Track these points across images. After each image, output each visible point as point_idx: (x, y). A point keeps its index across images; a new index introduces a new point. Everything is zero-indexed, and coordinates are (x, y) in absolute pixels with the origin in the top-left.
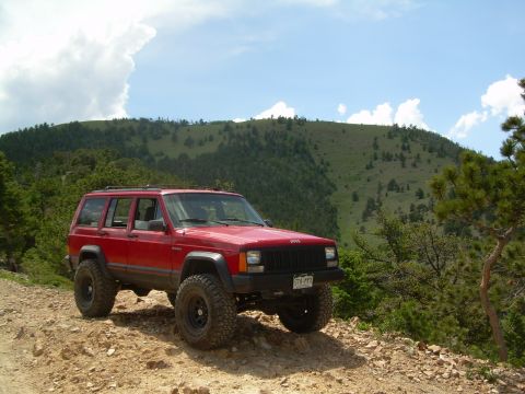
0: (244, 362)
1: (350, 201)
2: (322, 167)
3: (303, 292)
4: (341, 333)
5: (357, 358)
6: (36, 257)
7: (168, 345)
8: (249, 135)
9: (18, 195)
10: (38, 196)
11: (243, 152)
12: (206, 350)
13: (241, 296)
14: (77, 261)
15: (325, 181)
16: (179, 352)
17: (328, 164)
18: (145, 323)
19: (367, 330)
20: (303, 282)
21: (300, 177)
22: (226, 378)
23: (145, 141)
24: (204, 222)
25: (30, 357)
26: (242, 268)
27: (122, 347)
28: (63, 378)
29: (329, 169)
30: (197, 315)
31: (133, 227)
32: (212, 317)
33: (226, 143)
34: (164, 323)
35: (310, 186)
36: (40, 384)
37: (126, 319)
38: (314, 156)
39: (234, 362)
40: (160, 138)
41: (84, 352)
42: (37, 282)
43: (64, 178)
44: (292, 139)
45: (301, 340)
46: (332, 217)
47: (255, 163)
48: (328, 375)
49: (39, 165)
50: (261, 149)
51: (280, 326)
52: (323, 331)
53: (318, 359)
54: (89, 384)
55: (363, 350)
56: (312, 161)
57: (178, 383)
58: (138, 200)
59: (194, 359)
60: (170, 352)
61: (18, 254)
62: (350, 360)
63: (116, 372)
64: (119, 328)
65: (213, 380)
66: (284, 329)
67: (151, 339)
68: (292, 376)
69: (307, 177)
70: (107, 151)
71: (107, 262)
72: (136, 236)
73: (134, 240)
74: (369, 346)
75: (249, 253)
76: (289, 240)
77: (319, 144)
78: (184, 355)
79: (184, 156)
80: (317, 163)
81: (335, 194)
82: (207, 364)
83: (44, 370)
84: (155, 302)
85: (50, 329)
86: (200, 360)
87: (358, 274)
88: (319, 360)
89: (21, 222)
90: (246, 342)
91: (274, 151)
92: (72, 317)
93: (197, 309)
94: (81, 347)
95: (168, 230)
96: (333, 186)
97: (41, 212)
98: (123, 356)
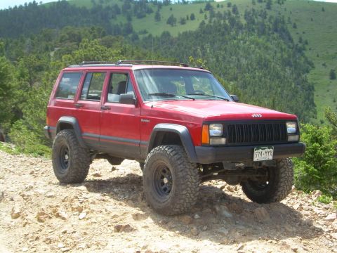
0: (205, 228)
1: (327, 79)
2: (300, 45)
3: (264, 164)
4: (301, 205)
5: (314, 229)
6: (24, 128)
7: (135, 211)
8: (229, 14)
9: (6, 70)
10: (26, 71)
11: (223, 30)
12: (169, 216)
13: (205, 166)
14: (55, 132)
15: (303, 59)
16: (145, 217)
17: (307, 43)
18: (115, 190)
19: (326, 203)
20: (263, 155)
21: (279, 55)
22: (187, 243)
23: (130, 19)
24: (172, 96)
25: (8, 219)
26: (205, 139)
27: (92, 211)
28: (37, 239)
29: (307, 47)
30: (163, 184)
31: (106, 100)
32: (177, 185)
33: (207, 22)
34: (133, 190)
35: (289, 64)
36: (15, 244)
37: (99, 186)
38: (293, 35)
39: (195, 228)
40: (145, 16)
41: (58, 216)
42: (23, 151)
43: (52, 54)
44: (271, 17)
45: (261, 210)
46: (309, 94)
47: (235, 42)
48: (284, 244)
49: (28, 41)
50: (240, 27)
51: (244, 197)
52: (284, 202)
53: (276, 228)
54: (61, 245)
55: (321, 222)
56: (291, 39)
57: (141, 246)
58: (111, 74)
59: (159, 224)
60: (136, 217)
61: (7, 125)
62: (307, 230)
63: (85, 234)
64: (91, 194)
65: (175, 243)
66: (247, 199)
67: (121, 204)
68: (248, 243)
69: (286, 56)
70: (93, 29)
71: (82, 132)
72: (109, 108)
73: (107, 112)
74: (328, 218)
75: (212, 126)
76: (251, 115)
77: (297, 24)
78: (149, 221)
79: (166, 34)
80: (296, 41)
81: (312, 72)
82: (171, 229)
83: (21, 231)
84: (129, 171)
85: (28, 193)
86: (164, 224)
87: (325, 150)
88: (277, 230)
89: (10, 96)
90: (208, 210)
91: (253, 30)
92: (49, 183)
93: (163, 177)
94: (55, 211)
95: (138, 103)
96: (311, 64)
97: (29, 86)
98: (94, 220)
